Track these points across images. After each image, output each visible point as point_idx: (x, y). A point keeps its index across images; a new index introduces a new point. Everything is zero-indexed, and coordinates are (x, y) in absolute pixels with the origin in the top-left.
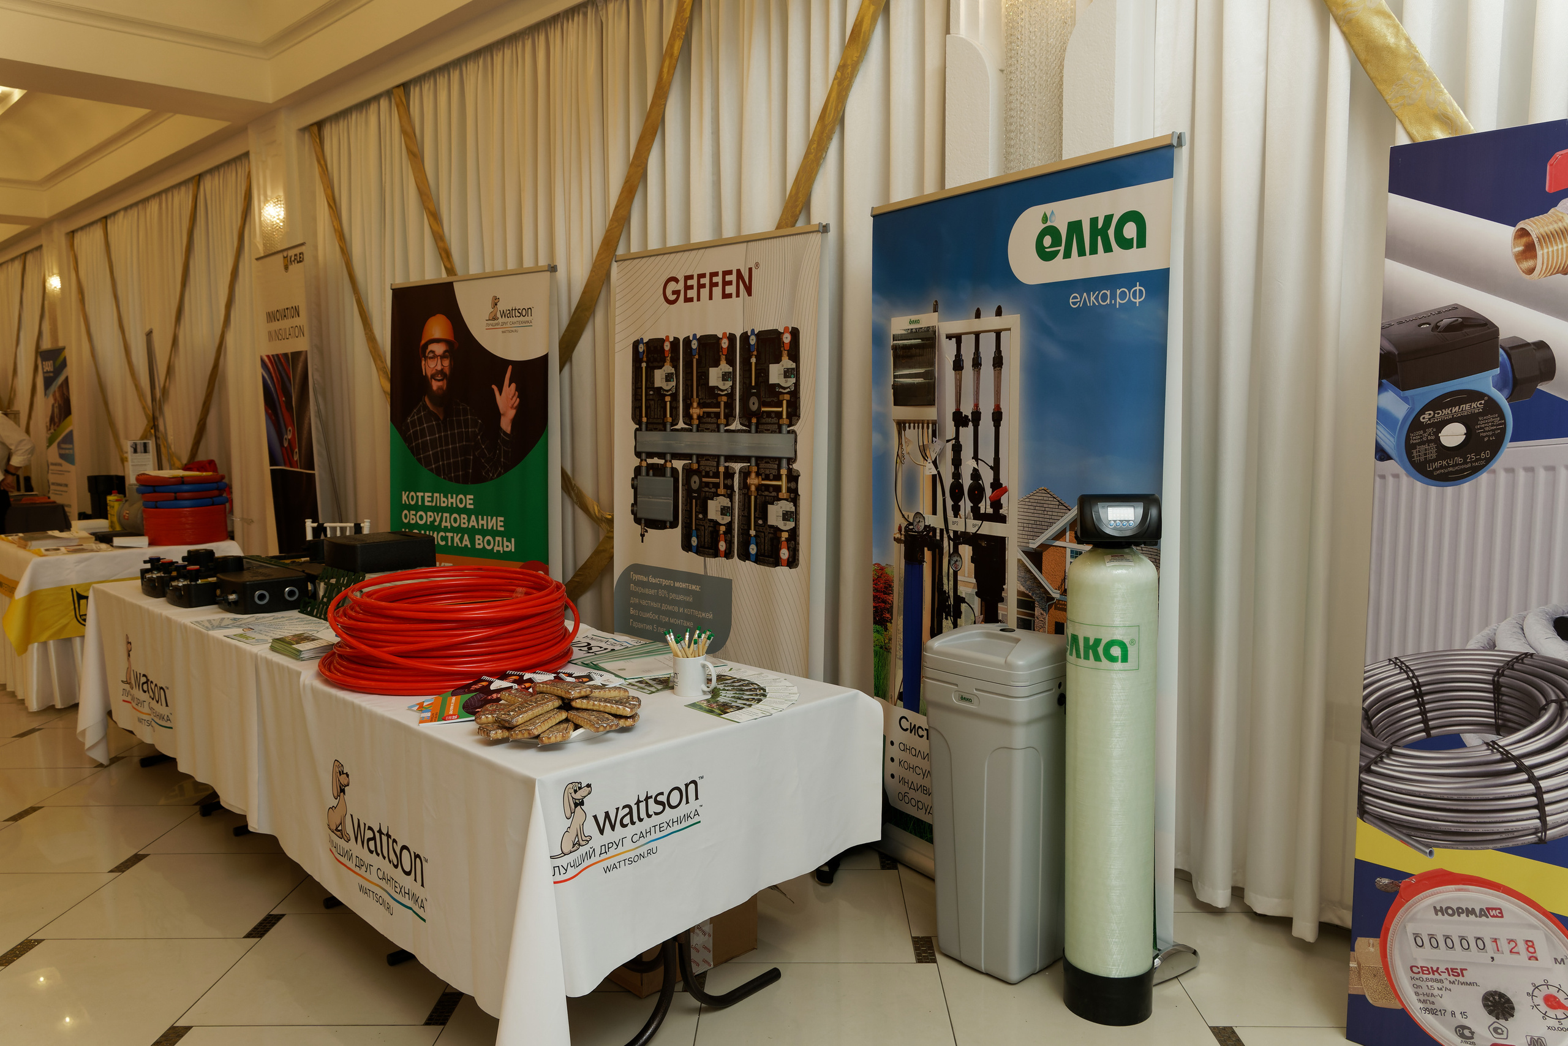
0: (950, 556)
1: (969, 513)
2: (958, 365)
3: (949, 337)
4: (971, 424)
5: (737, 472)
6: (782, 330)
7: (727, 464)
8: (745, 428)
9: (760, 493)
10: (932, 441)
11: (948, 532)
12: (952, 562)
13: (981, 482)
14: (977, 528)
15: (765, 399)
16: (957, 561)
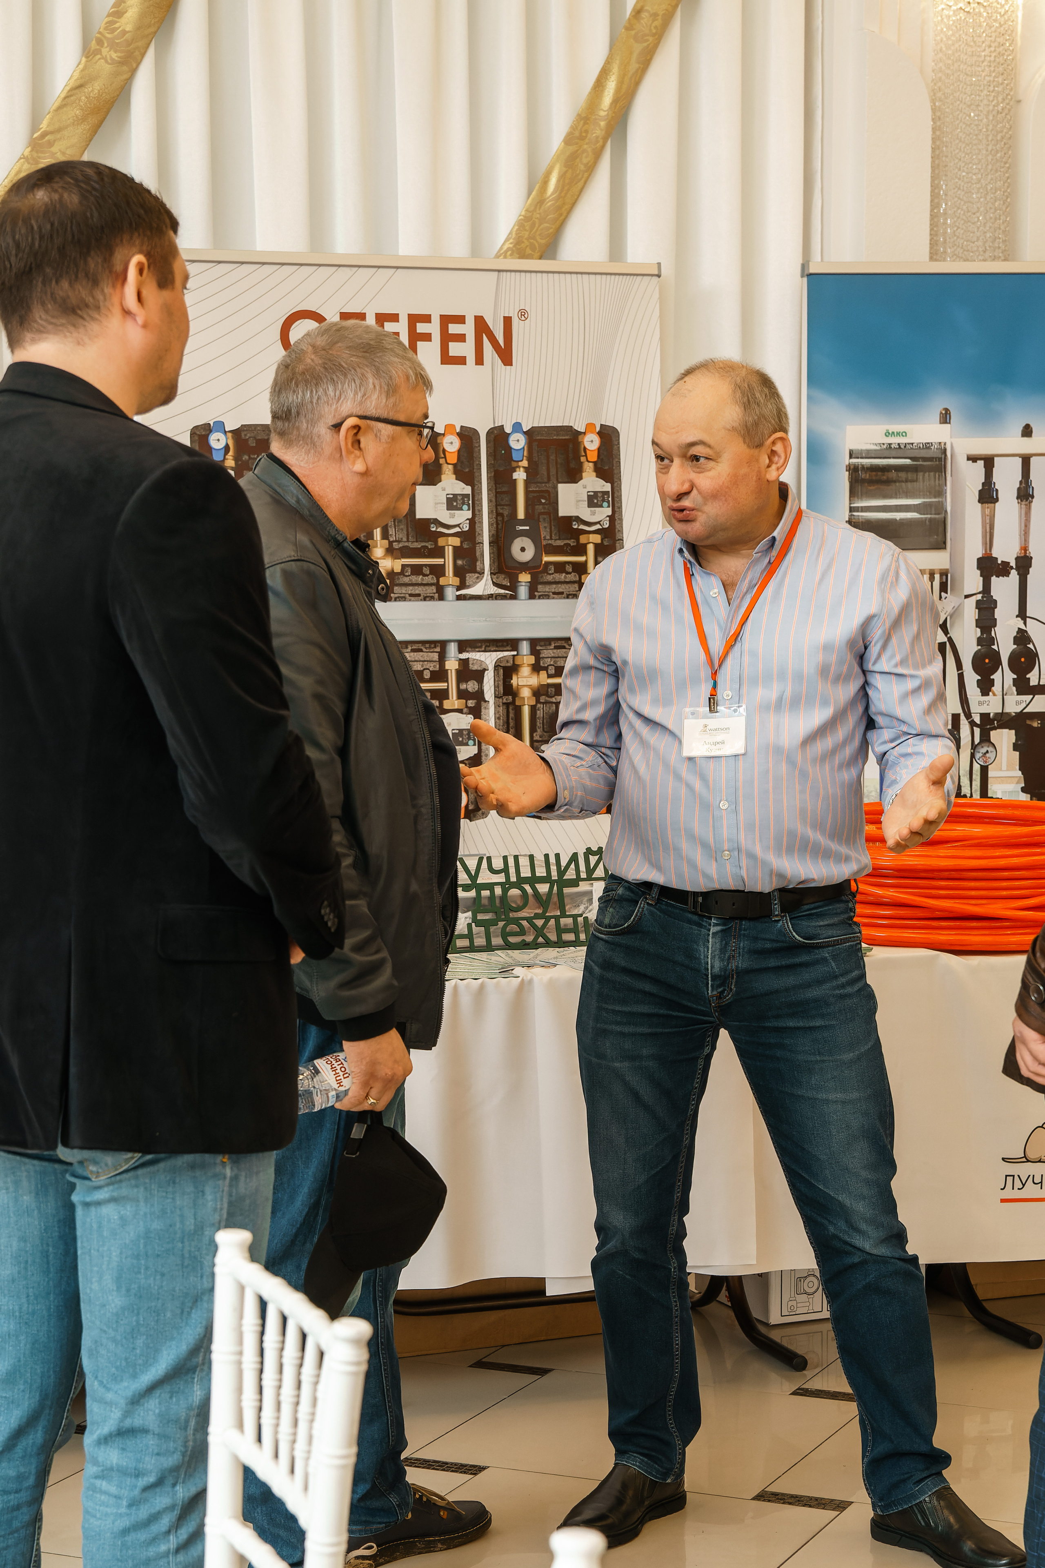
0: (974, 747)
1: (1010, 686)
2: (988, 495)
3: (973, 459)
4: (1014, 573)
5: (491, 667)
6: (581, 428)
7: (464, 656)
8: (502, 591)
9: (543, 699)
10: (941, 597)
11: (968, 715)
12: (978, 756)
13: (1031, 646)
14: (1024, 705)
15: (550, 542)
16: (987, 752)
